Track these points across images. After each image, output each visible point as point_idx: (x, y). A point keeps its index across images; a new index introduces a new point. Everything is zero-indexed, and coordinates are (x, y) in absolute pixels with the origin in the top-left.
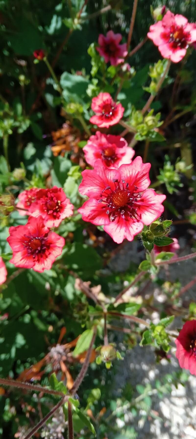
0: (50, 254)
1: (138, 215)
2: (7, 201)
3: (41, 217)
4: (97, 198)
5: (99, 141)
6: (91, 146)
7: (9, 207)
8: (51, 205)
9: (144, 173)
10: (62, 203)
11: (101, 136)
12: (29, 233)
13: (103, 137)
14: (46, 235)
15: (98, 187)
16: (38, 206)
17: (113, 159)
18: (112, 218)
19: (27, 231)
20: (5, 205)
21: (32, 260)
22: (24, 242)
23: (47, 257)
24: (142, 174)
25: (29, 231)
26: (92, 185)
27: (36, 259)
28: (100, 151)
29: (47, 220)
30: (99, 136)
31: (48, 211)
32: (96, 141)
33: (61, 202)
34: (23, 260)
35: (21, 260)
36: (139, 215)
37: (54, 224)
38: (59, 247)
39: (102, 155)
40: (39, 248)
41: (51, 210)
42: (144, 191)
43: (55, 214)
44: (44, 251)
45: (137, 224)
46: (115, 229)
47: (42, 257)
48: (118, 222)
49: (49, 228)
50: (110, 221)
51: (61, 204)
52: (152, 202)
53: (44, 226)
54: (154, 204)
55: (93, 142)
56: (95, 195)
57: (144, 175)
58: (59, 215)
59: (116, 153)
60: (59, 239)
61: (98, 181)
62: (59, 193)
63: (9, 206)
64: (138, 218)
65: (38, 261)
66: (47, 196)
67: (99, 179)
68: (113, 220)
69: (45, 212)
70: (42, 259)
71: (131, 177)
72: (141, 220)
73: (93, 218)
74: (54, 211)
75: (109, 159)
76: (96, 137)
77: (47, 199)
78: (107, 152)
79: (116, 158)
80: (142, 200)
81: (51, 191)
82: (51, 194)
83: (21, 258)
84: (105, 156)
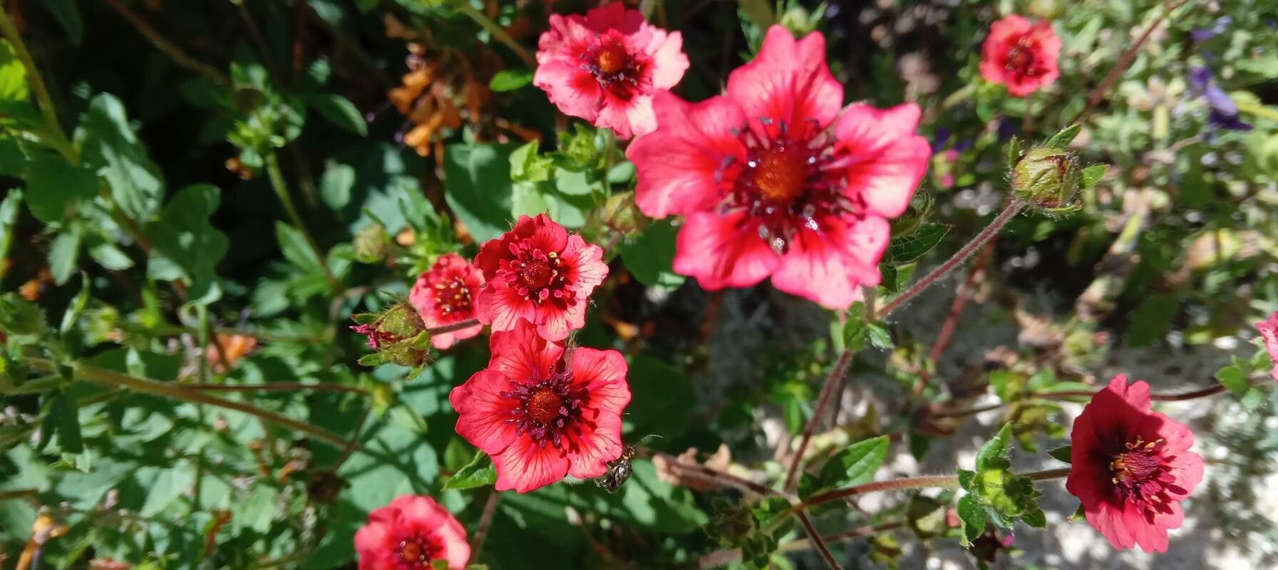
0: (597, 412)
1: (850, 200)
2: (402, 324)
3: (524, 324)
4: (706, 206)
5: (567, 40)
6: (554, 65)
7: (416, 339)
8: (536, 277)
9: (812, 67)
10: (563, 256)
11: (566, 23)
12: (513, 384)
13: (571, 22)
14: (561, 366)
15: (692, 174)
16: (498, 297)
17: (629, 73)
18: (778, 243)
19: (501, 380)
20: (400, 338)
21: (555, 455)
22: (509, 415)
23: (593, 426)
24: (808, 75)
25: (507, 378)
26: (671, 177)
27: (566, 446)
28: (586, 68)
29: (544, 324)
30: (560, 27)
31: (534, 296)
32: (560, 47)
33: (559, 254)
34: (531, 468)
35: (525, 469)
36: (854, 197)
37: (568, 324)
38: (615, 382)
39: (594, 76)
40: (564, 411)
41: (540, 289)
42: (836, 120)
43: (558, 294)
44: (577, 413)
45: (860, 226)
46: (806, 274)
47: (579, 432)
48: (805, 247)
49: (559, 343)
50: (777, 256)
51: (561, 260)
52: (881, 142)
53: (542, 343)
54: (889, 147)
55: (553, 51)
56: (697, 199)
57: (814, 76)
58: (570, 291)
59: (630, 52)
60: (603, 359)
61: (685, 157)
62: (539, 231)
63: (413, 336)
64: (855, 209)
65: (575, 448)
66: (511, 257)
67: (684, 147)
68: (785, 250)
69: (528, 301)
70: (582, 437)
71: (774, 98)
72: (867, 210)
73: (729, 269)
74: (552, 288)
75: (622, 77)
76: (553, 33)
77: (515, 265)
78: (603, 61)
79: (638, 67)
80: (844, 151)
81: (516, 237)
82: (519, 246)
83: (521, 464)
84: (605, 76)
